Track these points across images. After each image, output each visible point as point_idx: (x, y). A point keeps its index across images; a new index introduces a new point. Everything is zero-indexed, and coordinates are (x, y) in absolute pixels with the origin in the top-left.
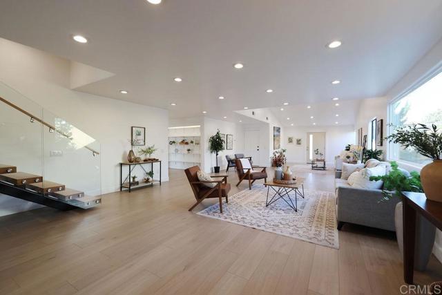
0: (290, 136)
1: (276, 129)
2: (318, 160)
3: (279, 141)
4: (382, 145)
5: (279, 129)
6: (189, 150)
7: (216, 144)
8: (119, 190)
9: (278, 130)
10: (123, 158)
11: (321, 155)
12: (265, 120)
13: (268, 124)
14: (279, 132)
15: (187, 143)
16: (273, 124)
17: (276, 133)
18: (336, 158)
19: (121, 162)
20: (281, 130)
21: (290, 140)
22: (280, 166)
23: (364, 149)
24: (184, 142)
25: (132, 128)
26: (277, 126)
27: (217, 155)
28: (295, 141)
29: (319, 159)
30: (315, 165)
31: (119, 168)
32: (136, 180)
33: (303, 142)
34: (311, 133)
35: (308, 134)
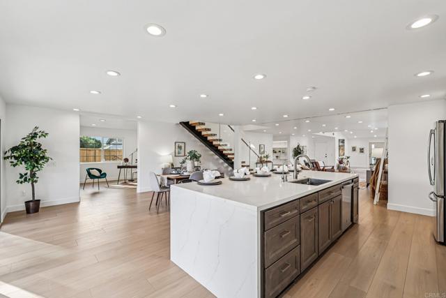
0: (354, 146)
1: (341, 141)
3: (343, 150)
6: (277, 157)
7: (298, 152)
9: (343, 141)
12: (332, 136)
13: (334, 138)
14: (344, 143)
15: (276, 152)
16: (338, 137)
17: (341, 144)
20: (346, 142)
21: (354, 149)
25: (260, 145)
26: (341, 138)
28: (358, 150)
33: (366, 151)
34: (373, 143)
35: (370, 144)
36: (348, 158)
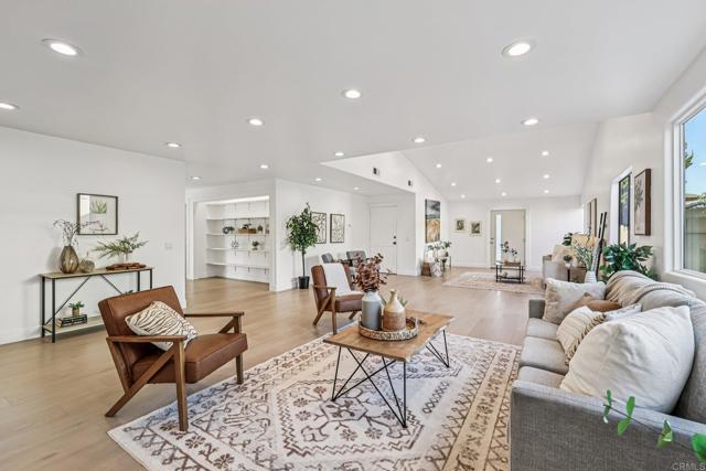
0: (460, 217)
1: (430, 204)
2: (507, 263)
3: (437, 226)
4: (648, 233)
5: (438, 203)
6: (256, 244)
7: (303, 232)
8: (39, 336)
9: (436, 206)
10: (51, 264)
11: (515, 253)
12: (406, 187)
13: (414, 194)
14: (438, 210)
15: (253, 231)
16: (423, 193)
17: (431, 212)
18: (544, 259)
19: (45, 272)
20: (442, 207)
21: (460, 226)
22: (374, 288)
23: (602, 243)
24: (248, 230)
25: (78, 195)
26: (432, 197)
27: (304, 253)
28: (468, 227)
29: (511, 260)
30: (502, 273)
31: (37, 287)
32: (82, 311)
33: (485, 229)
34: (499, 212)
35: (494, 213)
36: (447, 245)
